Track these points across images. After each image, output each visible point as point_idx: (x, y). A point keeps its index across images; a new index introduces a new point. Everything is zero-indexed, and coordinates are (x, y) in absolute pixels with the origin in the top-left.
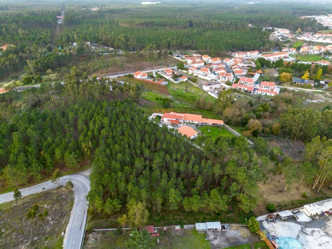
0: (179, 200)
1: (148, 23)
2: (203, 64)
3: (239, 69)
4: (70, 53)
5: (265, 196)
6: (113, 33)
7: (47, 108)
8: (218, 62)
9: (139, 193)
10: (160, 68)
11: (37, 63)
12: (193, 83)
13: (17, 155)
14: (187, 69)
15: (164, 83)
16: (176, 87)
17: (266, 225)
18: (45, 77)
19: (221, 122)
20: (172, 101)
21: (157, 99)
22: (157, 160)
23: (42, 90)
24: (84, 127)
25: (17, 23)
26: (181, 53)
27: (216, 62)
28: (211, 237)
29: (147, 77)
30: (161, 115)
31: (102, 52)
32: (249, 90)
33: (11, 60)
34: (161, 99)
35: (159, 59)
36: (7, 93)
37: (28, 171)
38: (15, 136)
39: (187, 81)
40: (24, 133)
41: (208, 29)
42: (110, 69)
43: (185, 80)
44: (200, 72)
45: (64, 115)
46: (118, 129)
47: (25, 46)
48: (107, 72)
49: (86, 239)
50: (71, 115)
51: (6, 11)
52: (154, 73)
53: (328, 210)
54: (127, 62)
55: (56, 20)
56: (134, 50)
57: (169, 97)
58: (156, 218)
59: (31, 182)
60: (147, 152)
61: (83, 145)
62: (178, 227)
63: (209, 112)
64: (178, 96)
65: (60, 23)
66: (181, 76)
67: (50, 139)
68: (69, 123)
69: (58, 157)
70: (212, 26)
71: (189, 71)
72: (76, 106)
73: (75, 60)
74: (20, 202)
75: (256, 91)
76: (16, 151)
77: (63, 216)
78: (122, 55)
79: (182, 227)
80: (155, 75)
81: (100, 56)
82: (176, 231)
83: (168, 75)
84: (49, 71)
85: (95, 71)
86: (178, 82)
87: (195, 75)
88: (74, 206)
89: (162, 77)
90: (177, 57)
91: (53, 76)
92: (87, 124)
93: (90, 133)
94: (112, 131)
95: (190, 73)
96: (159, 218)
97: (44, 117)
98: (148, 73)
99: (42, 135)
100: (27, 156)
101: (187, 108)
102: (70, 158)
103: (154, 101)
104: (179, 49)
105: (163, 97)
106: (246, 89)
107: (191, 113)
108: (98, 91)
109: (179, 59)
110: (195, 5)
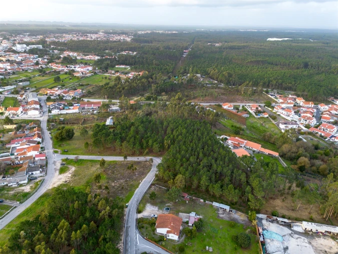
0: (207, 184)
1: (259, 61)
2: (292, 105)
3: (328, 116)
4: (182, 82)
5: (277, 208)
6: (223, 68)
7: (153, 117)
8: (310, 106)
9: (185, 173)
10: (248, 103)
11: (157, 87)
12: (272, 120)
13: (130, 138)
14: (273, 107)
15: (245, 115)
16: (256, 120)
17: (264, 222)
18: (160, 97)
19: (276, 154)
20: (243, 130)
21: (232, 126)
22: (205, 161)
23: (154, 106)
24: (170, 132)
25: (154, 55)
26: (278, 93)
27: (306, 106)
28: (221, 212)
29: (232, 108)
30: (228, 137)
31: (207, 84)
32: (326, 136)
33: (143, 83)
34: (235, 127)
35: (253, 95)
36: (135, 104)
37: (133, 148)
38: (132, 128)
39: (268, 117)
40: (137, 128)
41: (323, 72)
42: (207, 98)
43: (266, 116)
44: (284, 112)
45: (162, 123)
46: (190, 138)
47: (154, 74)
48: (202, 100)
49: (150, 187)
50: (165, 123)
51: (150, 44)
52: (241, 106)
53: (324, 232)
54: (223, 94)
55: (183, 53)
56: (234, 85)
57: (244, 127)
58: (191, 192)
59: (133, 155)
60: (201, 155)
61: (165, 142)
62: (202, 201)
63: (272, 145)
64: (253, 128)
65: (184, 56)
66: (264, 112)
67: (149, 134)
68: (162, 128)
69: (150, 145)
70: (330, 69)
71: (275, 109)
72: (170, 119)
73: (184, 87)
74: (125, 163)
75: (333, 138)
76: (130, 136)
77: (143, 174)
78: (222, 88)
79: (205, 201)
80: (241, 108)
81: (204, 86)
82: (201, 202)
83: (252, 110)
84: (164, 93)
85: (195, 98)
86: (259, 117)
87: (278, 113)
88: (150, 172)
89: (246, 110)
90: (271, 95)
91: (165, 97)
92: (172, 131)
93: (172, 136)
94: (186, 138)
95: (274, 111)
96: (193, 192)
97: (150, 122)
98: (234, 105)
99: (145, 131)
100: (135, 140)
101: (255, 138)
102: (156, 147)
103: (229, 127)
104: (278, 88)
105: (238, 126)
106: (323, 134)
107: (256, 142)
108: (187, 111)
109: (272, 97)
110: (327, 44)
